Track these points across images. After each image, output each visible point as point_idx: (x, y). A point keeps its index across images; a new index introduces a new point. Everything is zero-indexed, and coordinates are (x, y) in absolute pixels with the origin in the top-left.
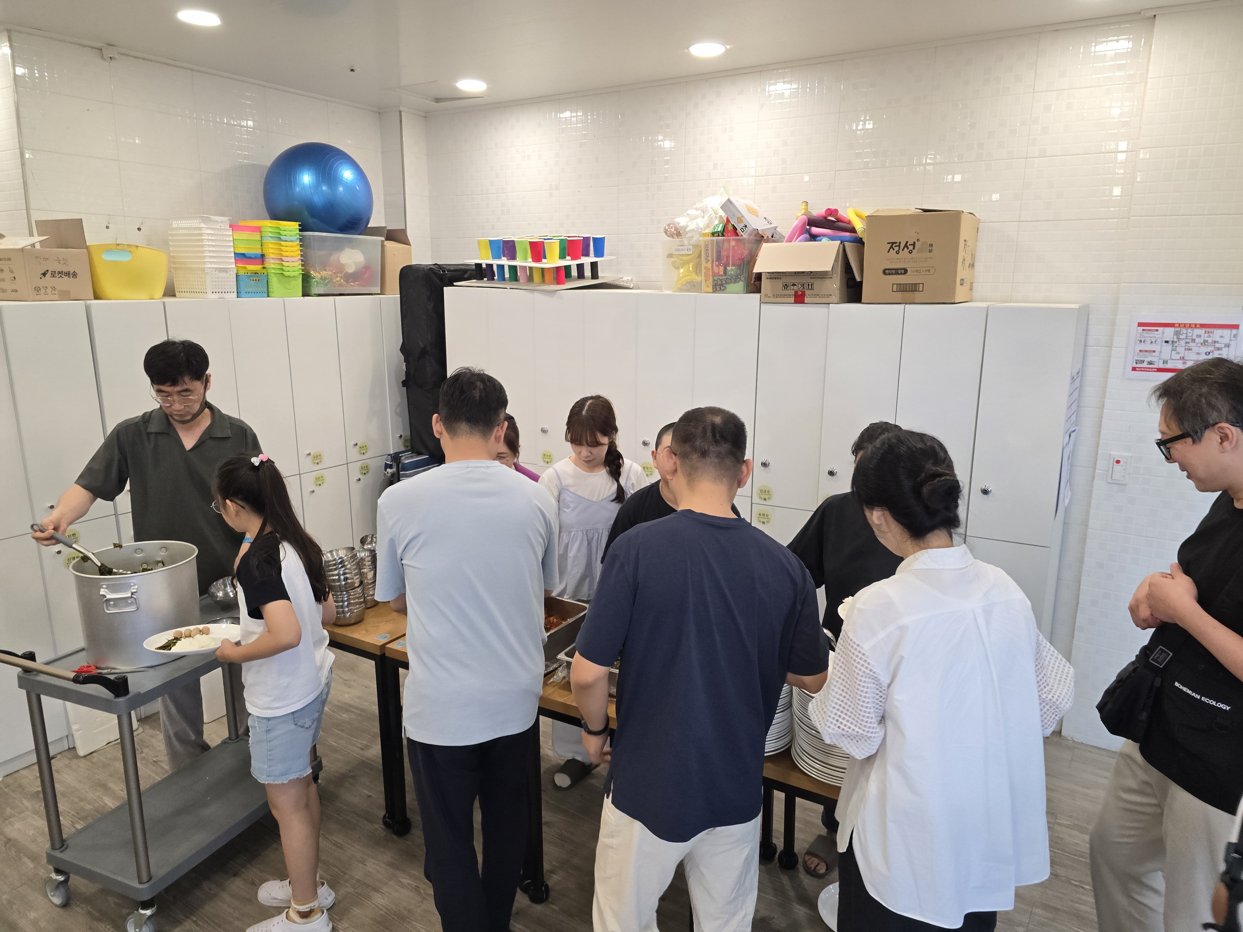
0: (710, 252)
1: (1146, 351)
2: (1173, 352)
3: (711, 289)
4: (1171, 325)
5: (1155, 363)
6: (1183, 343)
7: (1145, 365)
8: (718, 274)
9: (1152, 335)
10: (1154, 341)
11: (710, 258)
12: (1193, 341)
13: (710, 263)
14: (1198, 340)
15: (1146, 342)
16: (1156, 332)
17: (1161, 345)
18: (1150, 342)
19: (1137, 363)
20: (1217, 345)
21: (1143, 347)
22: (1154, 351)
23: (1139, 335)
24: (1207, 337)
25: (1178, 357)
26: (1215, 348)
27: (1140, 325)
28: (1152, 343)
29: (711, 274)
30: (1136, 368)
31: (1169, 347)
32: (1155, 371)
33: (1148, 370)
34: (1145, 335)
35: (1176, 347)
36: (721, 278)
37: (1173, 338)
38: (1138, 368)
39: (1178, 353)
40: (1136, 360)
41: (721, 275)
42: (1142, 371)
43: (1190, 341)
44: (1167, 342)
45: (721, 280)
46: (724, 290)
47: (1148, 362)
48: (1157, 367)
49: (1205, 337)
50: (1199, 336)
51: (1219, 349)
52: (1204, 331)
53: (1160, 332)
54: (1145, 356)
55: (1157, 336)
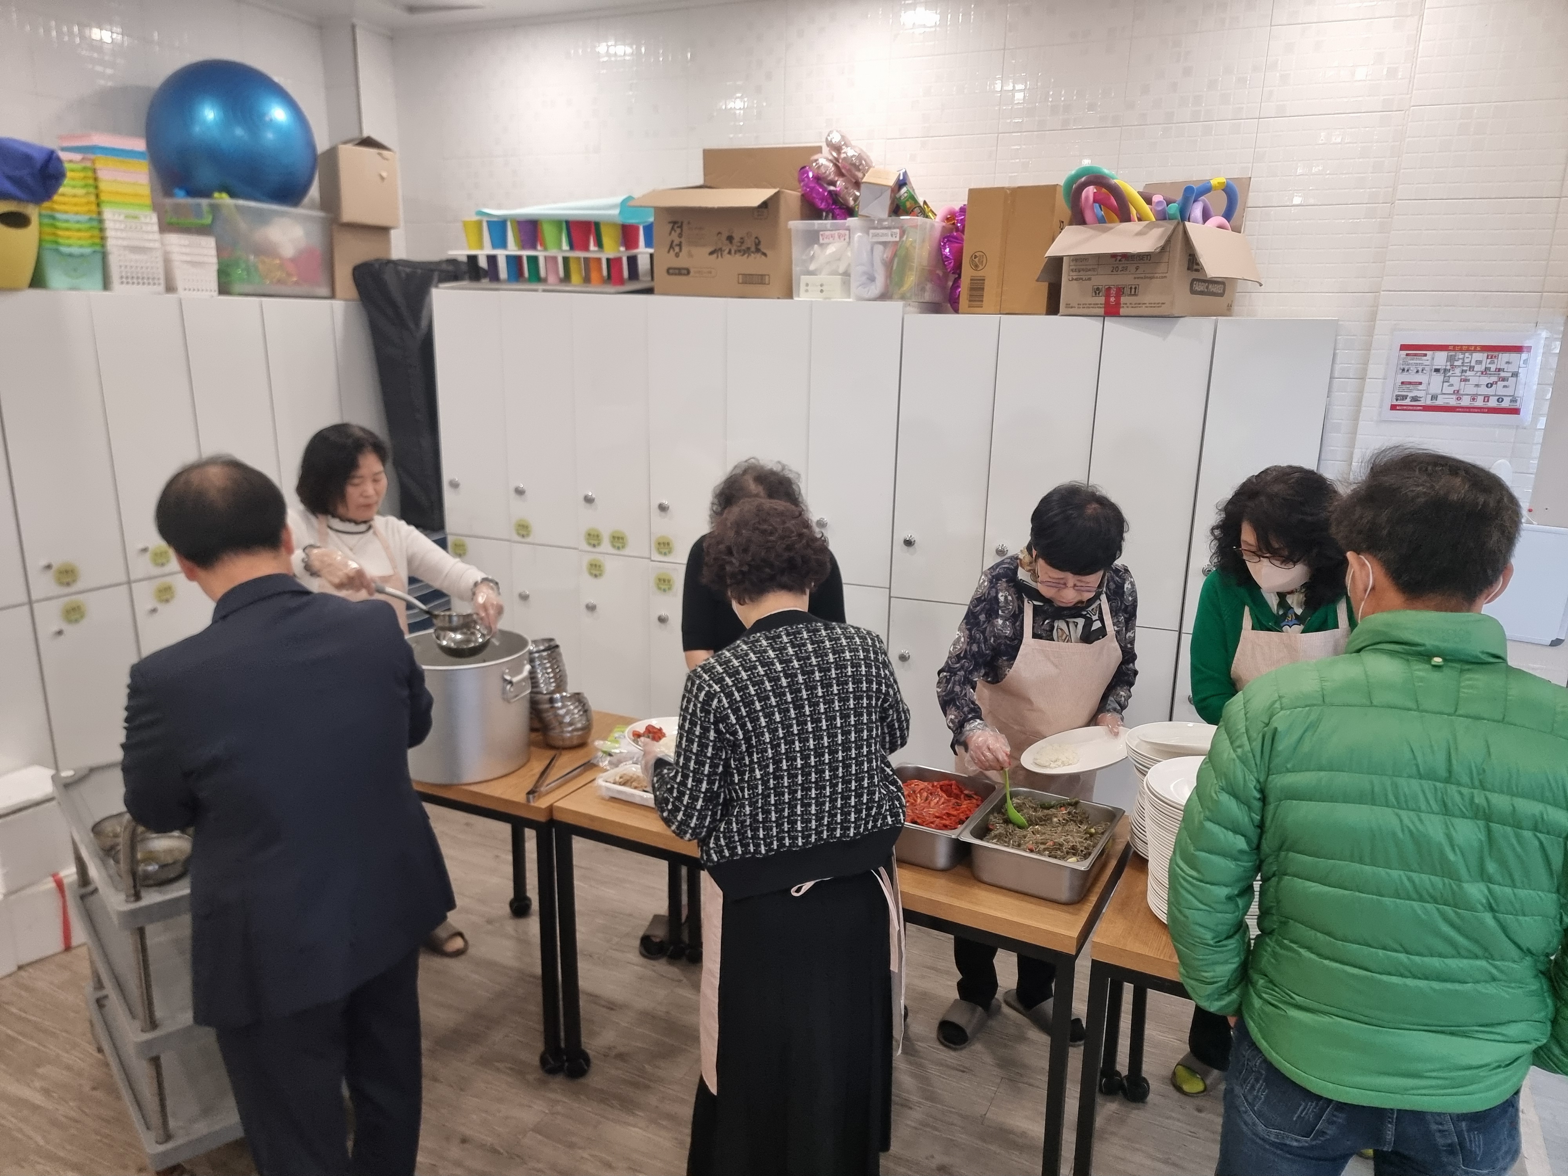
1: (1410, 383)
2: (1446, 384)
4: (1445, 348)
5: (1421, 399)
6: (1458, 371)
7: (1407, 402)
9: (1418, 362)
10: (1420, 369)
14: (1477, 368)
15: (1410, 371)
16: (1425, 358)
17: (1430, 376)
18: (1415, 371)
19: (1397, 399)
20: (1502, 374)
21: (1406, 377)
22: (1420, 383)
23: (1401, 362)
24: (1490, 363)
25: (1450, 390)
26: (1499, 378)
27: (1403, 347)
31: (1439, 378)
32: (1421, 410)
33: (1411, 408)
34: (1409, 362)
35: (1449, 377)
37: (1446, 366)
38: (1398, 405)
39: (1452, 385)
40: (1397, 396)
42: (1404, 409)
43: (1468, 368)
44: (1437, 370)
47: (1413, 397)
48: (1424, 404)
49: (1486, 363)
50: (1479, 362)
51: (1504, 379)
52: (1486, 355)
53: (1429, 357)
54: (1409, 390)
55: (1425, 363)
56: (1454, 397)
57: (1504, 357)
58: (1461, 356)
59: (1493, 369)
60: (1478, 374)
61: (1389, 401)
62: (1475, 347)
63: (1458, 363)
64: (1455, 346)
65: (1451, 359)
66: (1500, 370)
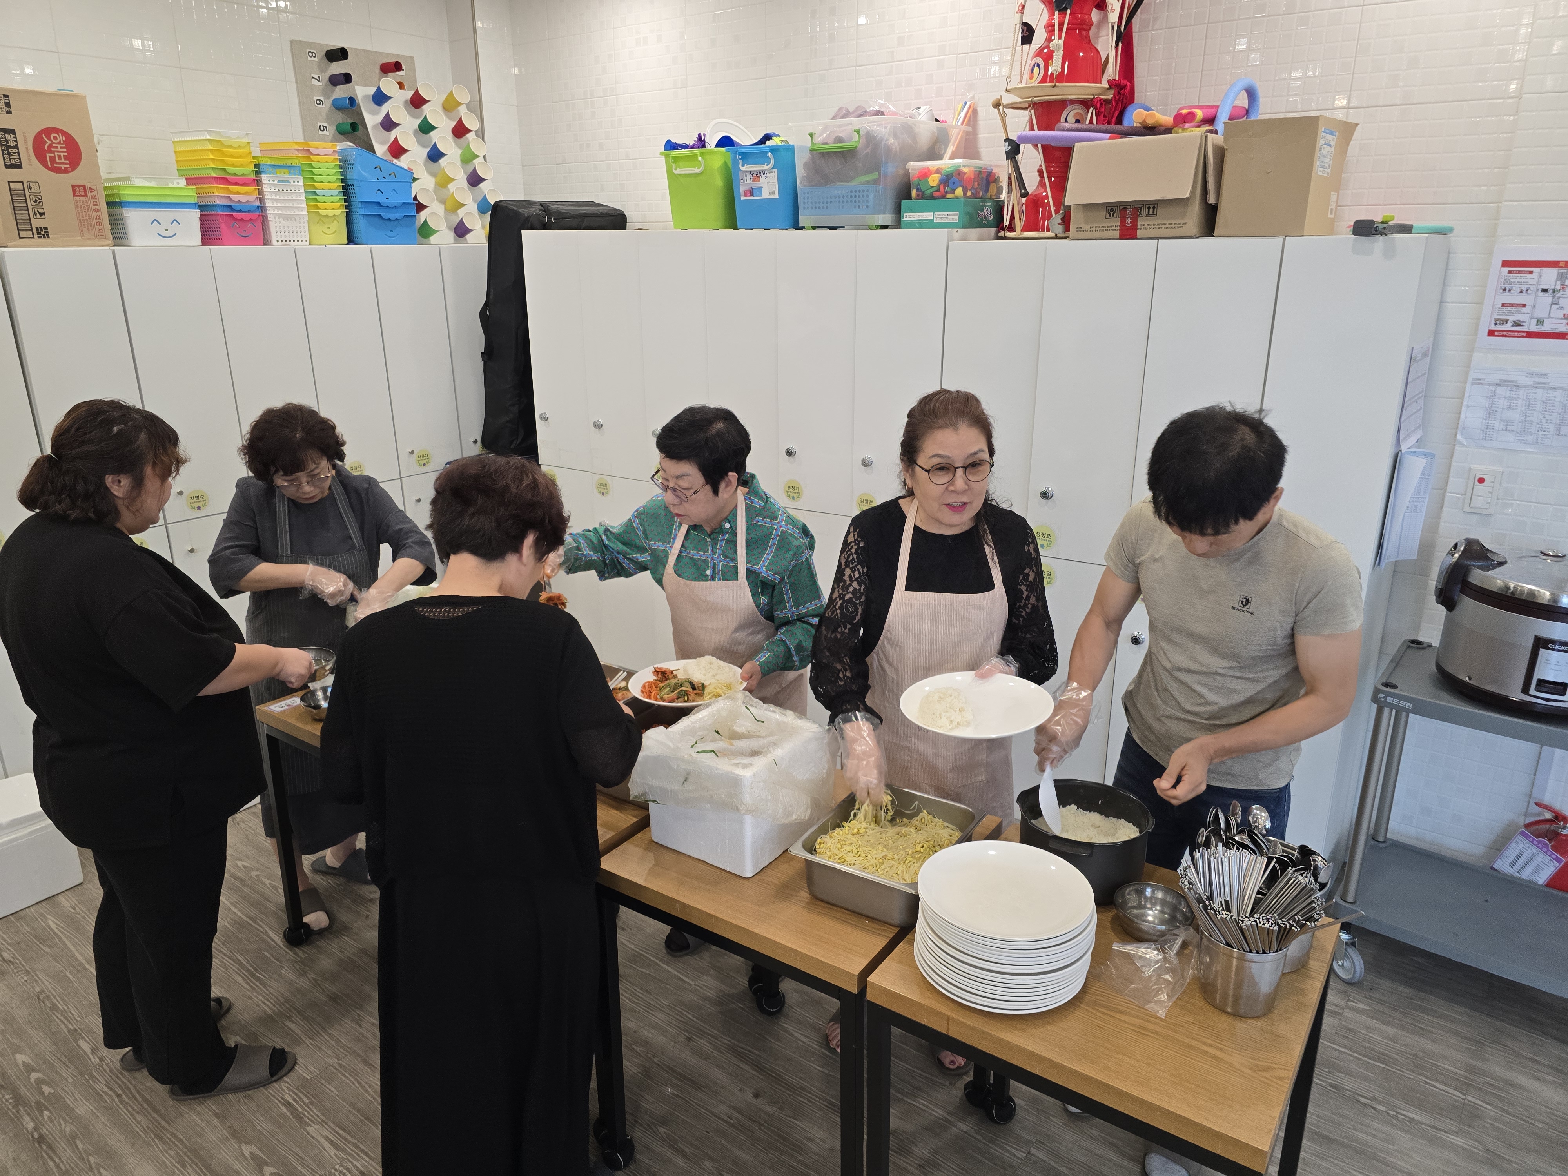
1: (1512, 305)
2: (1553, 306)
4: (1554, 264)
5: (1524, 324)
7: (1508, 327)
9: (1523, 280)
10: (1524, 289)
15: (1512, 291)
16: (1529, 276)
17: (1536, 296)
18: (1519, 290)
19: (1496, 324)
21: (1508, 298)
22: (1524, 306)
23: (1502, 280)
25: (1560, 314)
27: (1505, 264)
28: (1521, 292)
30: (1494, 331)
31: (1547, 298)
32: (1523, 337)
33: (1512, 334)
34: (1512, 280)
35: (1559, 298)
37: (1555, 285)
38: (1497, 331)
39: (1562, 308)
40: (1496, 320)
42: (1503, 336)
44: (1545, 291)
47: (1515, 322)
48: (1527, 330)
53: (1535, 275)
54: (1513, 314)
55: (1531, 282)
56: (1564, 322)
61: (1486, 326)
65: (1561, 277)
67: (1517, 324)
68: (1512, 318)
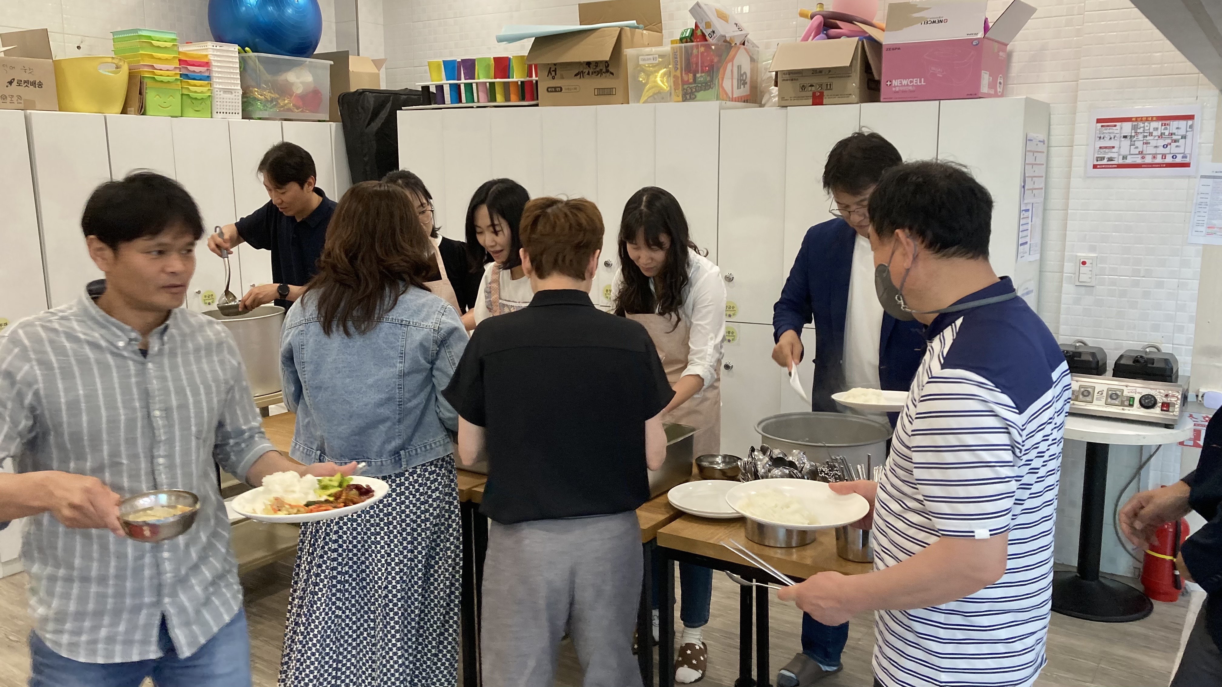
0: (679, 59)
1: (1106, 148)
2: (1131, 146)
3: (680, 98)
4: (1129, 120)
5: (1115, 159)
6: (1140, 137)
7: (1105, 162)
8: (687, 83)
9: (1111, 131)
10: (1113, 137)
11: (679, 66)
12: (1151, 134)
13: (679, 71)
14: (1155, 133)
15: (1105, 138)
16: (1115, 128)
17: (1120, 141)
18: (1109, 138)
19: (1097, 161)
20: (1174, 137)
21: (1103, 143)
22: (1113, 147)
23: (1098, 131)
24: (1164, 129)
25: (1136, 152)
26: (1172, 140)
27: (1099, 121)
28: (1111, 139)
29: (680, 82)
30: (1097, 165)
31: (1127, 142)
32: (1115, 168)
33: (1108, 166)
34: (1104, 131)
35: (1134, 141)
36: (691, 86)
37: (1131, 133)
38: (1099, 165)
39: (1137, 148)
40: (1097, 158)
41: (691, 84)
42: (1103, 168)
43: (1148, 134)
44: (1125, 137)
45: (690, 88)
46: (694, 99)
48: (1117, 163)
49: (1161, 129)
50: (1157, 129)
51: (1175, 141)
52: (1160, 123)
53: (1118, 127)
54: (1105, 153)
55: (1116, 132)
56: (1140, 156)
57: (1175, 124)
58: (1142, 125)
59: (1167, 133)
60: (1157, 138)
61: (1092, 162)
62: (1152, 117)
63: (1141, 130)
64: (1136, 118)
65: (1135, 128)
66: (1172, 134)
67: (1110, 159)
68: (1107, 156)
